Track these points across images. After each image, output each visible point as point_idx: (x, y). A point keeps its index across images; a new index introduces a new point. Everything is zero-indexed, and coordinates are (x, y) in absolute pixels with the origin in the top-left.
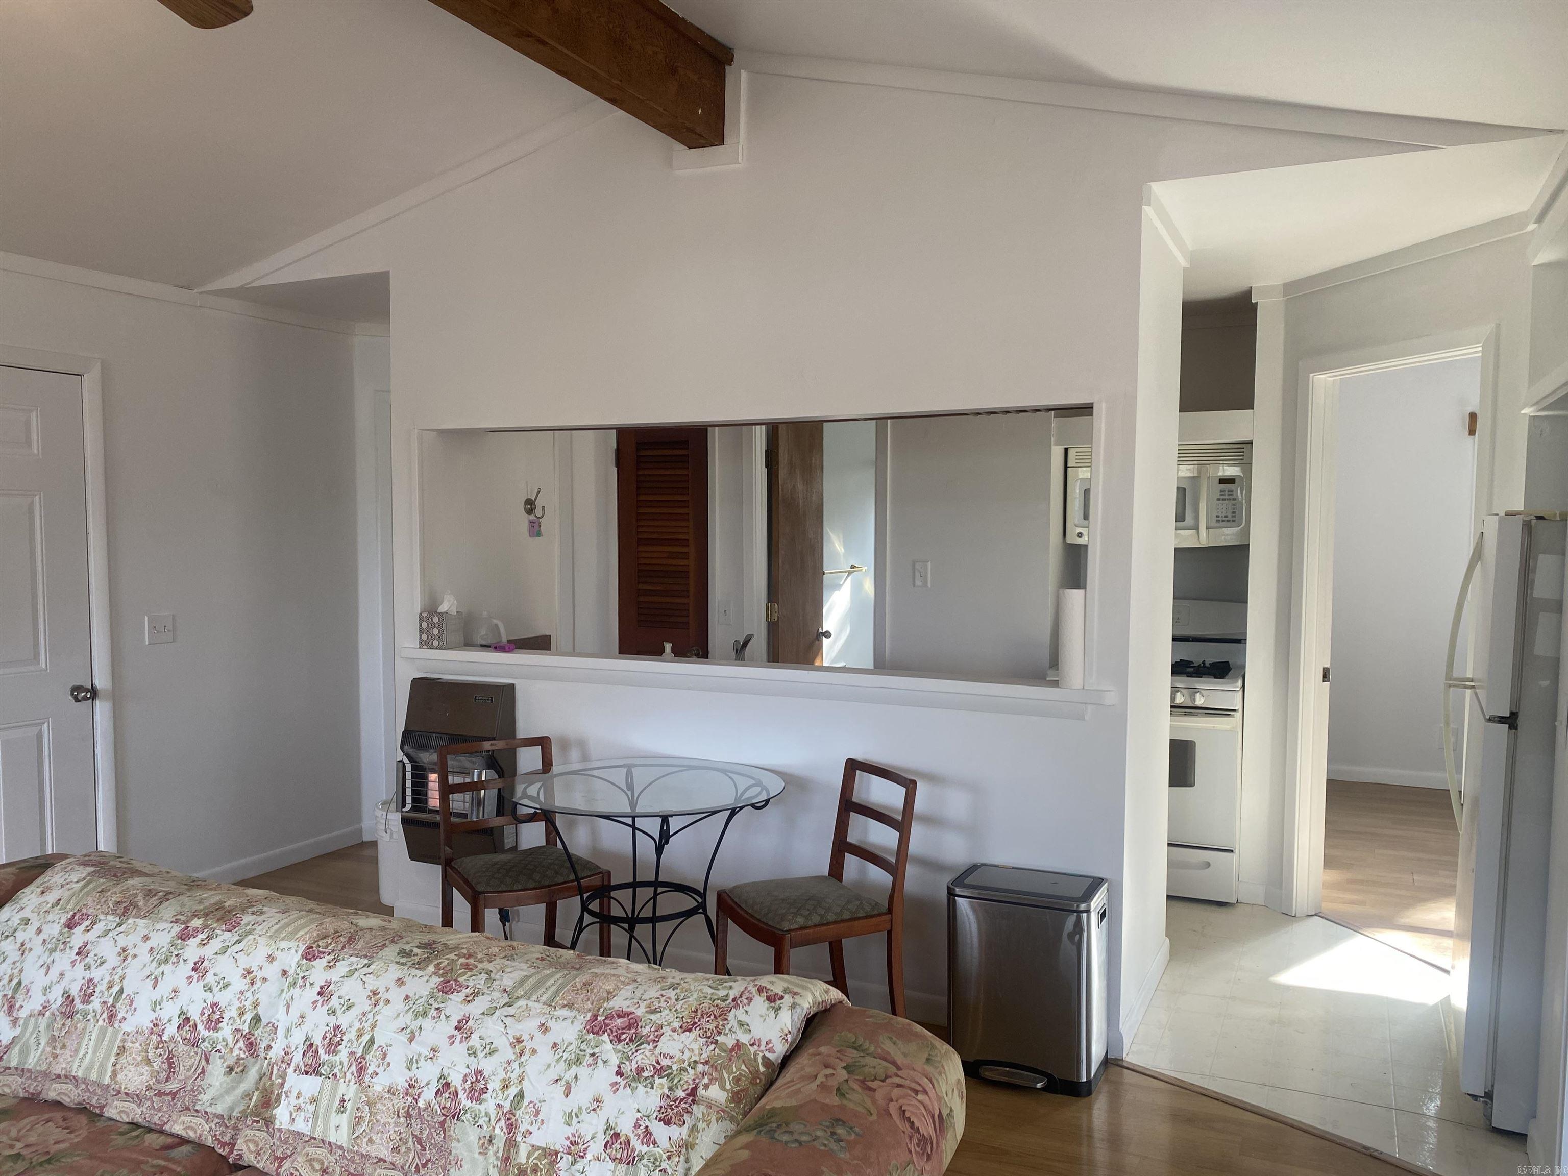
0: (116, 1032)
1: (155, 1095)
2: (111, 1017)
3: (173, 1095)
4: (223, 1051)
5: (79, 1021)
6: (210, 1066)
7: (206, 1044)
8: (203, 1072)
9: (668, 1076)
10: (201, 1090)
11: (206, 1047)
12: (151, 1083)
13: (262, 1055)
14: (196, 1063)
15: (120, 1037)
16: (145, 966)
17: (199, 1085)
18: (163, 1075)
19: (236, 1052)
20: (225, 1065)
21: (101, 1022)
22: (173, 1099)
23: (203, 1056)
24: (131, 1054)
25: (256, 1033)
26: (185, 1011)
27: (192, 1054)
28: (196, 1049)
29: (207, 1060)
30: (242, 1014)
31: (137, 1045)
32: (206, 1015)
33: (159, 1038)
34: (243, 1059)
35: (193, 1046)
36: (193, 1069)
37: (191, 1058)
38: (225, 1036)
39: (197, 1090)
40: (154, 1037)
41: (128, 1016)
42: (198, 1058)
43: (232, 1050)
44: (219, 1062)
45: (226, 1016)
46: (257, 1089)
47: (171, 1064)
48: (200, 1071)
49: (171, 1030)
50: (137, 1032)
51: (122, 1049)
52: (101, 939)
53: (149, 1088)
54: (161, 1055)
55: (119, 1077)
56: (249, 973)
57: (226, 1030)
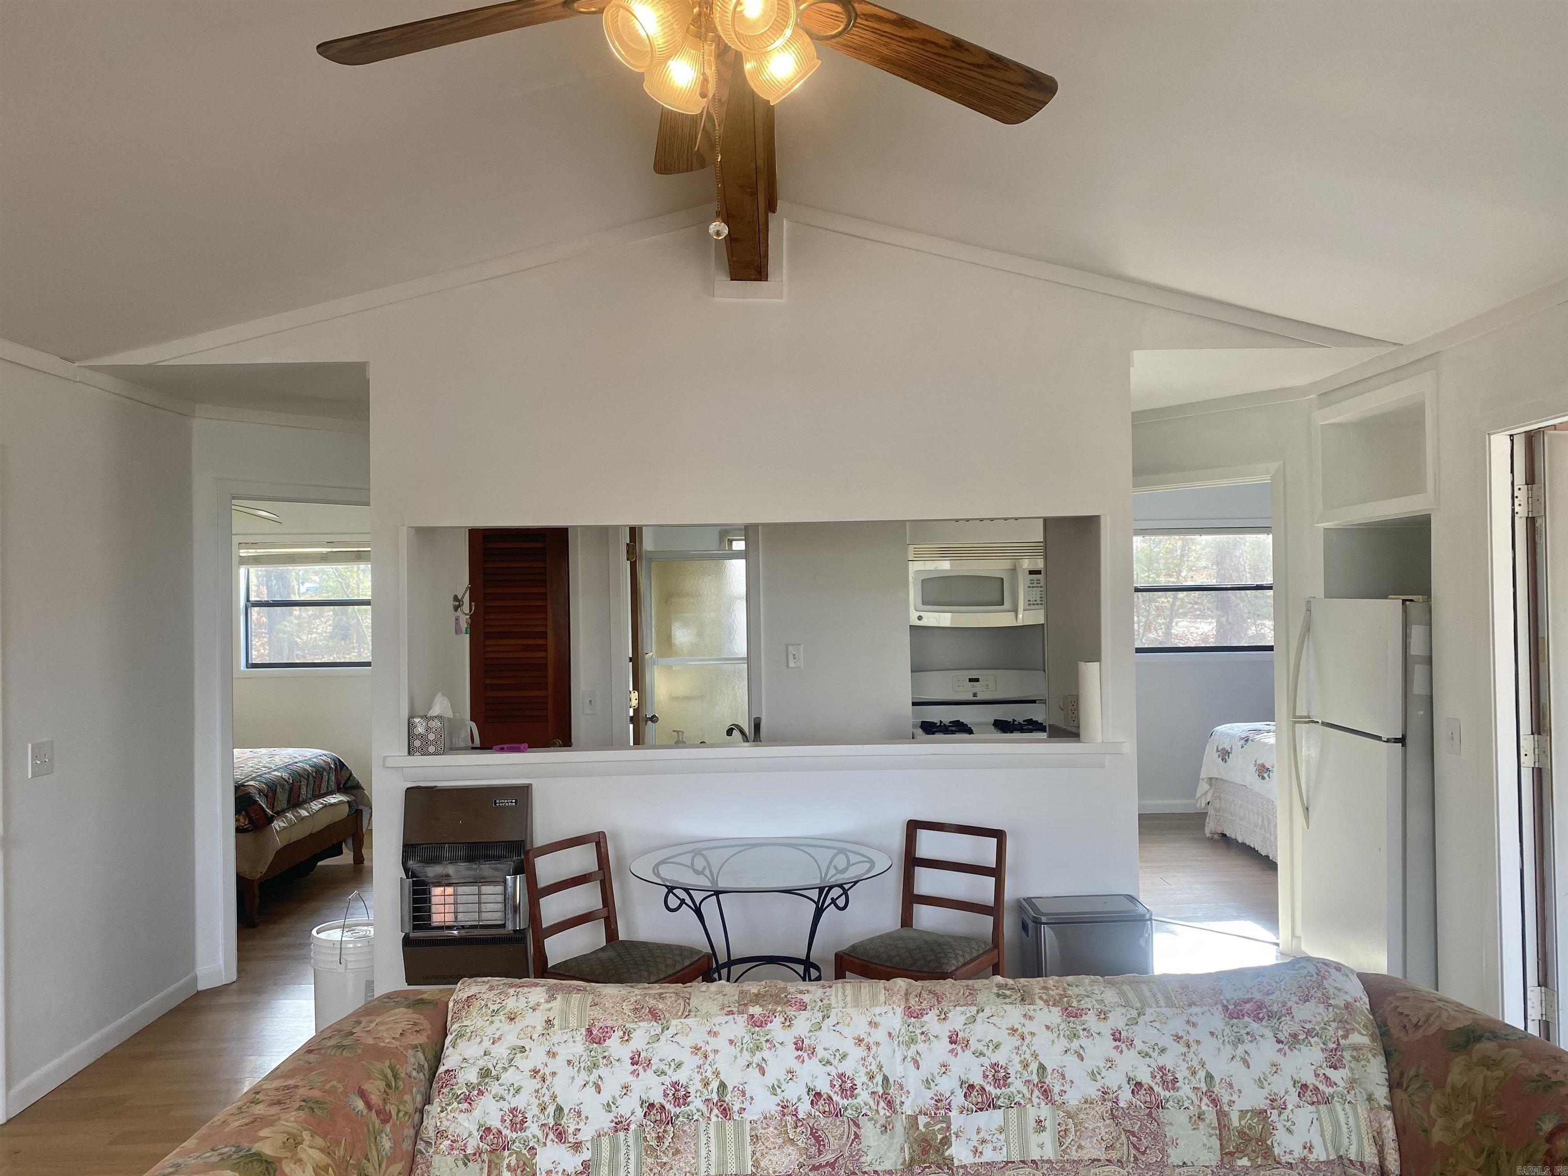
0: (739, 1125)
1: (810, 1170)
2: (726, 1112)
3: (832, 1165)
4: (869, 1113)
5: (684, 1124)
6: (862, 1130)
7: (849, 1111)
8: (857, 1136)
9: (1317, 1034)
10: (860, 1153)
11: (852, 1114)
12: (801, 1160)
13: (900, 1110)
14: (846, 1130)
15: (748, 1127)
16: (736, 1057)
17: (858, 1150)
18: (813, 1150)
19: (882, 1112)
20: (878, 1125)
21: (714, 1119)
22: (833, 1169)
23: (851, 1123)
24: (767, 1139)
25: (890, 1092)
26: (812, 1087)
27: (838, 1123)
28: (841, 1119)
29: (858, 1126)
30: (872, 1078)
31: (771, 1129)
32: (837, 1086)
33: (795, 1118)
34: (889, 1117)
35: (837, 1115)
36: (845, 1137)
37: (838, 1127)
38: (865, 1100)
39: (857, 1154)
40: (789, 1118)
41: (746, 1105)
42: (846, 1126)
43: (877, 1111)
44: (870, 1125)
45: (858, 1082)
46: (906, 1142)
47: (817, 1139)
48: (853, 1137)
49: (804, 1108)
50: (765, 1118)
51: (755, 1138)
52: (655, 1045)
53: (801, 1166)
54: (803, 1132)
55: (762, 1164)
56: (861, 1040)
57: (863, 1096)
